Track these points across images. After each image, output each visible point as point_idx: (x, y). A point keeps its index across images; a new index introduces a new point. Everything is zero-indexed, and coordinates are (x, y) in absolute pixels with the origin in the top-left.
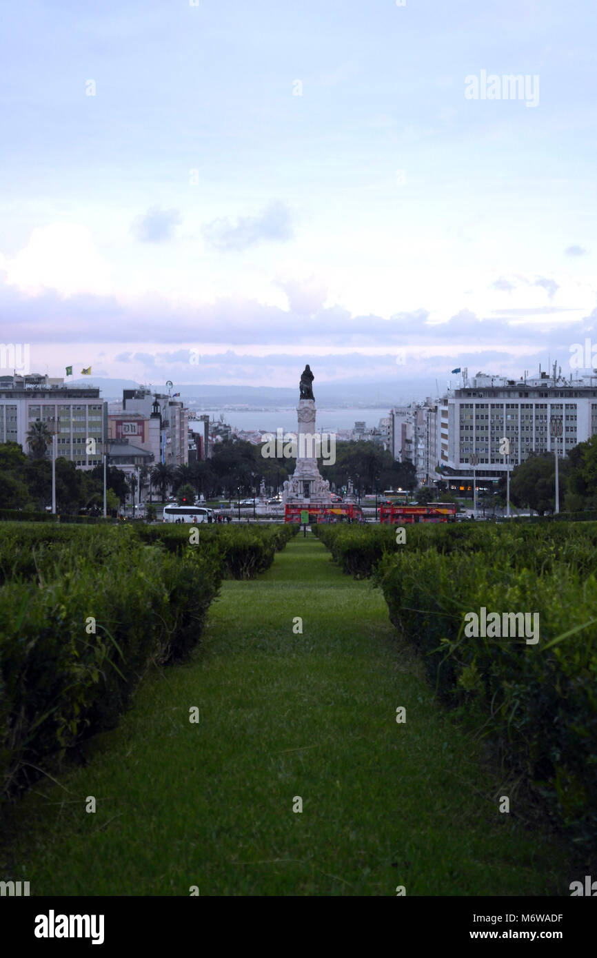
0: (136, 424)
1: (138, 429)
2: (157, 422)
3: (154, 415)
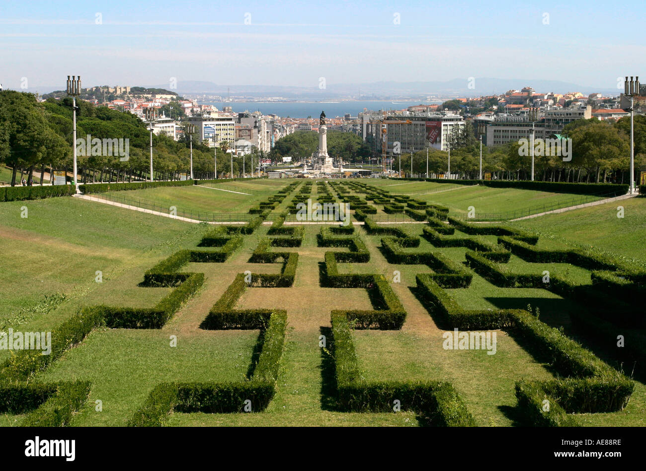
0: (247, 131)
1: (248, 133)
2: (256, 130)
3: (255, 127)
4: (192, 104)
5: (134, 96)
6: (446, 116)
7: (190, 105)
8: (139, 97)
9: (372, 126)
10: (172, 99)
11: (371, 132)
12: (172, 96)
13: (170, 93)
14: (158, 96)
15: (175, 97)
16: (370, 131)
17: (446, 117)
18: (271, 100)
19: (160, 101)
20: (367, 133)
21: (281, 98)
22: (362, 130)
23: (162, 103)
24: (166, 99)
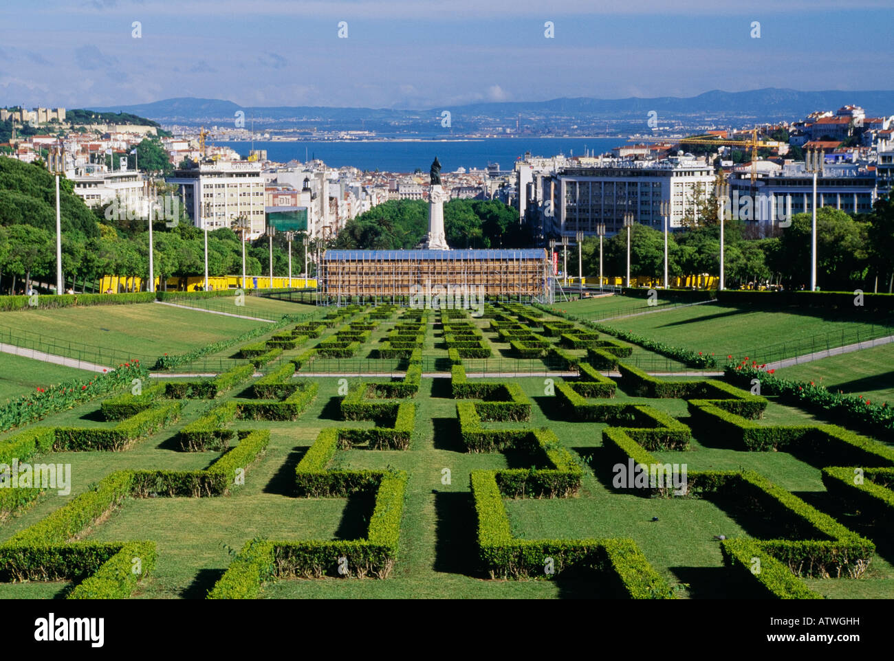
0: (290, 197)
2: (308, 195)
3: (305, 189)
4: (189, 145)
5: (72, 128)
6: (679, 166)
7: (185, 146)
8: (84, 130)
9: (536, 187)
10: (149, 135)
11: (535, 198)
12: (147, 128)
13: (144, 123)
14: (121, 128)
15: (154, 131)
16: (533, 196)
17: (679, 168)
18: (345, 137)
19: (126, 137)
20: (528, 202)
21: (367, 132)
22: (518, 195)
23: (128, 142)
24: (136, 135)
